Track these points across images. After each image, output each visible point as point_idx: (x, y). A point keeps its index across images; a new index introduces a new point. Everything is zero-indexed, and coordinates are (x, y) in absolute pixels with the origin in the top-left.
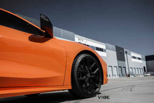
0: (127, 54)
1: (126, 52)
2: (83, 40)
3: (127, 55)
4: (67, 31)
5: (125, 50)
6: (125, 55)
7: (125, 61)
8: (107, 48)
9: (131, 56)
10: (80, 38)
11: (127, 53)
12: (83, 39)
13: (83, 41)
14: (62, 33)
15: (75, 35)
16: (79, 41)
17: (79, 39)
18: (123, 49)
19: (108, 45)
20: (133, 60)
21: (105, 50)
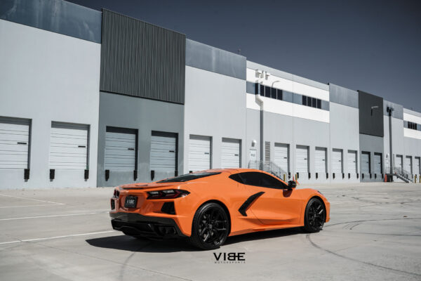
0: (390, 115)
1: (388, 108)
2: (267, 76)
3: (392, 118)
4: (228, 52)
5: (386, 103)
6: (386, 118)
7: (382, 136)
8: (332, 98)
9: (404, 122)
10: (260, 72)
11: (393, 113)
12: (268, 74)
13: (266, 79)
14: (214, 58)
15: (249, 63)
16: (257, 79)
17: (257, 74)
18: (379, 101)
19: (337, 90)
20: (409, 133)
21: (327, 103)
